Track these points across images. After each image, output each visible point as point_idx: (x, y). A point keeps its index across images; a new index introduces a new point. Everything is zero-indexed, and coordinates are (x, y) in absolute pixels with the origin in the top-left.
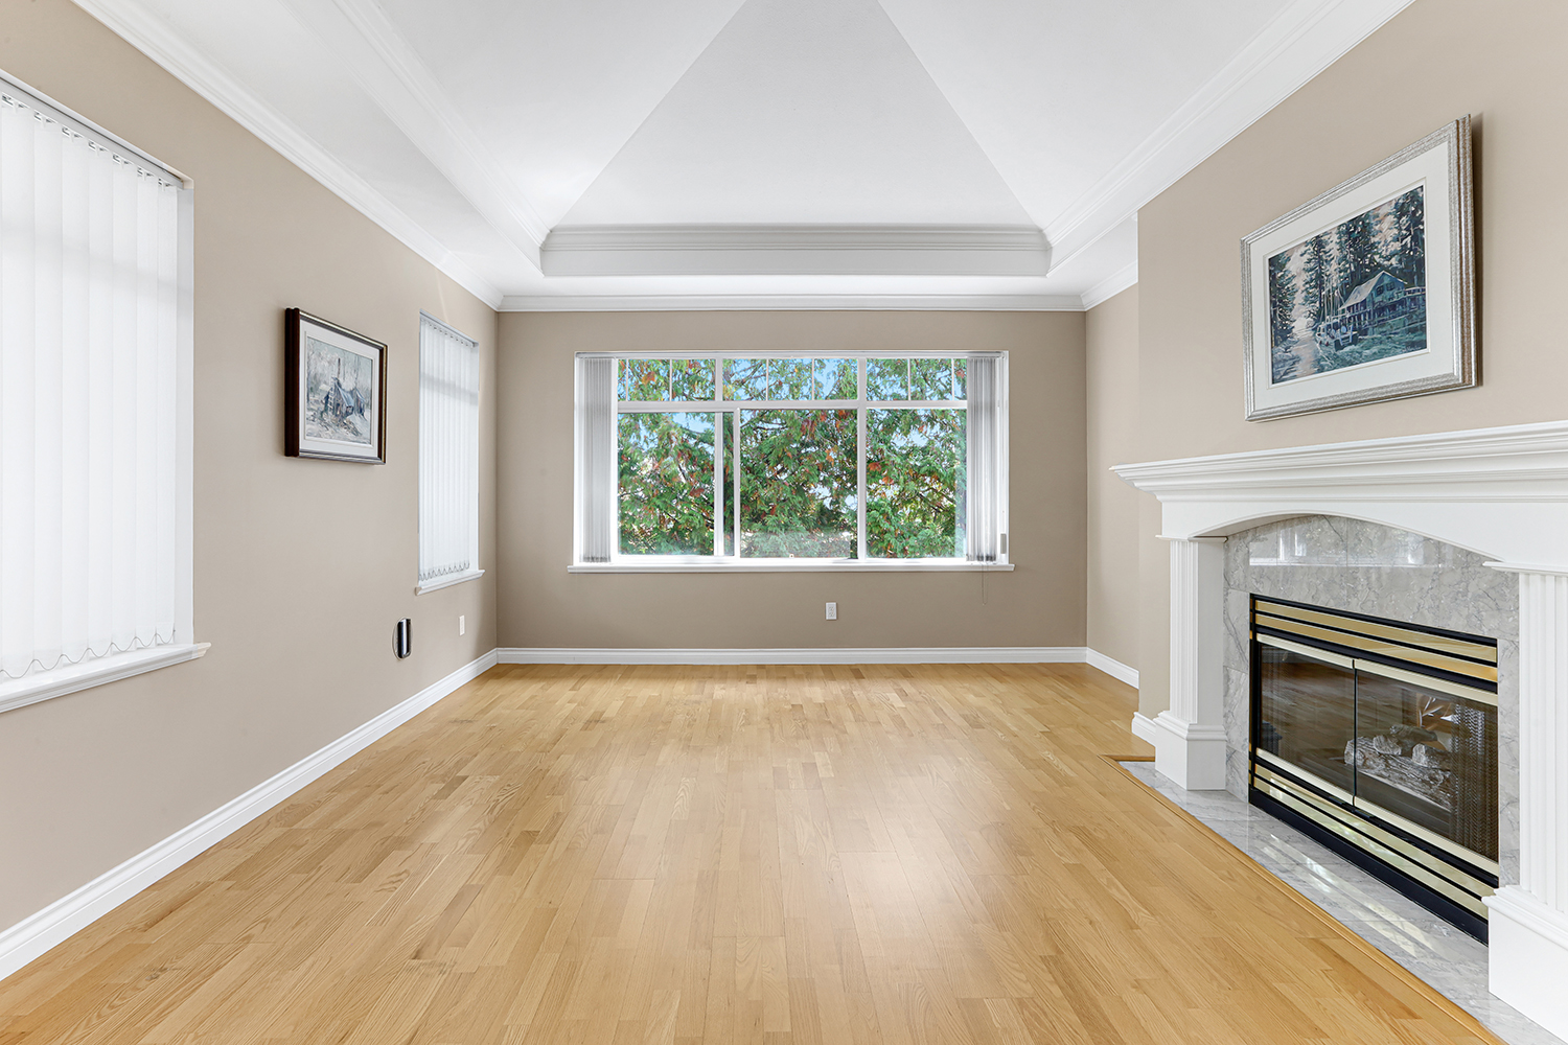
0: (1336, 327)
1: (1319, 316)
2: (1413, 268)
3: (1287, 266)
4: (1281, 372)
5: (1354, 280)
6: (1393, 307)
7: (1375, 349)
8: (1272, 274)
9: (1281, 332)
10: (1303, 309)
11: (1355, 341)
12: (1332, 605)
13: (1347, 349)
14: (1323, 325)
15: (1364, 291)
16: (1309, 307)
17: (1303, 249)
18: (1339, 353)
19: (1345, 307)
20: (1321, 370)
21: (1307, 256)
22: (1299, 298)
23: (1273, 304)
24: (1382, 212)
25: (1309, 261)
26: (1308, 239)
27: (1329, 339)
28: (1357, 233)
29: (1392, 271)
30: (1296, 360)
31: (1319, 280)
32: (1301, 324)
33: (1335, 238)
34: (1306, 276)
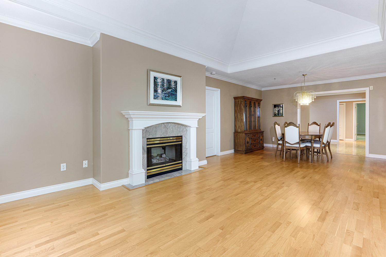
0: (165, 94)
1: (163, 91)
2: (176, 90)
3: (157, 80)
4: (156, 97)
5: (169, 88)
6: (173, 94)
7: (171, 99)
8: (154, 80)
9: (156, 91)
10: (160, 88)
11: (168, 97)
12: (164, 136)
13: (167, 98)
14: (163, 93)
15: (170, 90)
16: (161, 89)
17: (161, 79)
18: (166, 98)
19: (167, 91)
20: (163, 99)
21: (161, 80)
22: (159, 86)
23: (154, 85)
24: (173, 81)
25: (161, 81)
26: (162, 78)
27: (164, 95)
28: (169, 81)
29: (173, 89)
30: (158, 96)
31: (163, 85)
32: (159, 91)
33: (166, 80)
34: (161, 84)
